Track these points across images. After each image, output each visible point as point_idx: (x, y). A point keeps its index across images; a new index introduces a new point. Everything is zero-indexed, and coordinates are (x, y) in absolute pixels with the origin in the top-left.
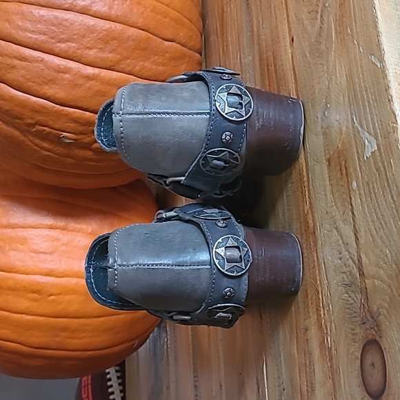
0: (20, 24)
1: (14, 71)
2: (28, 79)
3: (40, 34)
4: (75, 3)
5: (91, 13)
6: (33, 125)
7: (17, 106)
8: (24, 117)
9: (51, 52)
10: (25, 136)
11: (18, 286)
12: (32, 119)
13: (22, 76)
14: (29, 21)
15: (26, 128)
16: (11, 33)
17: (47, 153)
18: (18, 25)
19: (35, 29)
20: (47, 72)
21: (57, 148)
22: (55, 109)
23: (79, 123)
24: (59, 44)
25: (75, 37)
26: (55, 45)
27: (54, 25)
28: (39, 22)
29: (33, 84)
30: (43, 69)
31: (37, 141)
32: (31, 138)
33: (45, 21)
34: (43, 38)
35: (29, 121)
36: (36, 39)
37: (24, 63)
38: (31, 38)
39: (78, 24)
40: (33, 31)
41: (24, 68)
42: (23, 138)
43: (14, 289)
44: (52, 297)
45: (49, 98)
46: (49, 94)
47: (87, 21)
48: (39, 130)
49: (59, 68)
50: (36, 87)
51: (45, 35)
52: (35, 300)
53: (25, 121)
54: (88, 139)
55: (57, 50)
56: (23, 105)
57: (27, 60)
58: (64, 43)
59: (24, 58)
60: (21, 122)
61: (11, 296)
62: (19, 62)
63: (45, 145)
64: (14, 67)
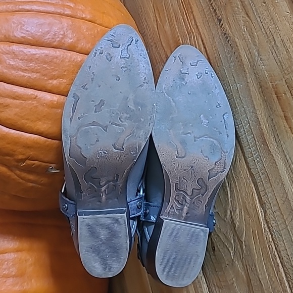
0: (12, 63)
1: (7, 110)
2: (22, 117)
3: (33, 72)
4: (63, 41)
5: (78, 49)
6: (23, 161)
7: (9, 144)
8: (16, 153)
9: (44, 89)
10: (12, 171)
12: (24, 154)
13: (15, 114)
14: (21, 60)
15: (16, 163)
16: (3, 73)
17: (31, 184)
18: (10, 64)
19: (27, 68)
20: (41, 108)
21: (42, 179)
22: (47, 143)
24: (51, 81)
25: (65, 73)
26: (47, 82)
27: (45, 63)
28: (31, 61)
29: (26, 121)
30: (37, 106)
31: (24, 175)
32: (18, 172)
33: (37, 59)
34: (35, 76)
35: (20, 157)
36: (29, 76)
37: (18, 101)
38: (23, 76)
39: (67, 60)
40: (26, 70)
41: (17, 107)
42: (9, 173)
45: (42, 133)
46: (42, 130)
47: (74, 57)
48: (29, 165)
49: (53, 103)
50: (29, 125)
51: (37, 73)
53: (16, 157)
55: (49, 87)
56: (16, 142)
57: (20, 98)
58: (55, 80)
59: (18, 97)
60: (12, 159)
62: (12, 100)
63: (31, 177)
64: (7, 106)
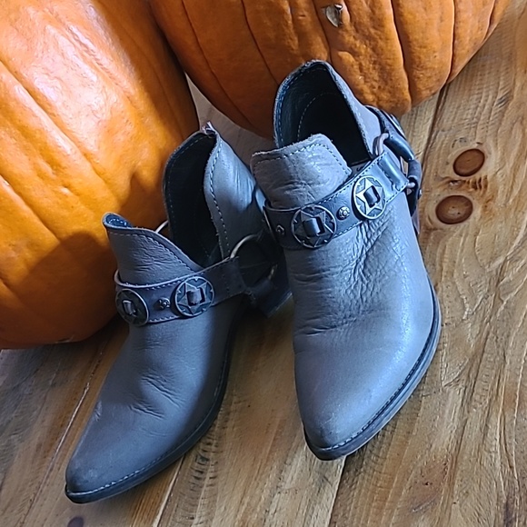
11: (38, 136)
23: (373, 12)
43: (27, 135)
44: (66, 191)
52: (41, 175)
54: (352, 39)
61: (13, 141)
